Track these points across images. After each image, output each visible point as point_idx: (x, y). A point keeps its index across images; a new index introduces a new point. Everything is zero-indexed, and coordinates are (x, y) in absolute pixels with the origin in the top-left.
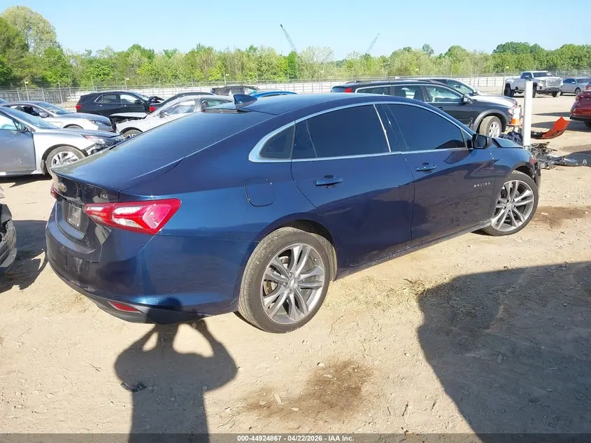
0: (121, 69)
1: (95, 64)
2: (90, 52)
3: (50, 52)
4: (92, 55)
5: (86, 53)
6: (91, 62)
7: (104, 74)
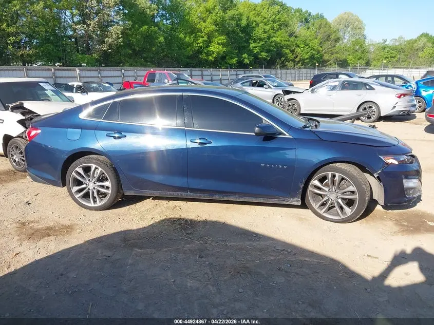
0: (406, 53)
1: (387, 49)
2: (385, 41)
3: (355, 43)
4: (387, 43)
5: (382, 42)
6: (384, 48)
7: (391, 57)
